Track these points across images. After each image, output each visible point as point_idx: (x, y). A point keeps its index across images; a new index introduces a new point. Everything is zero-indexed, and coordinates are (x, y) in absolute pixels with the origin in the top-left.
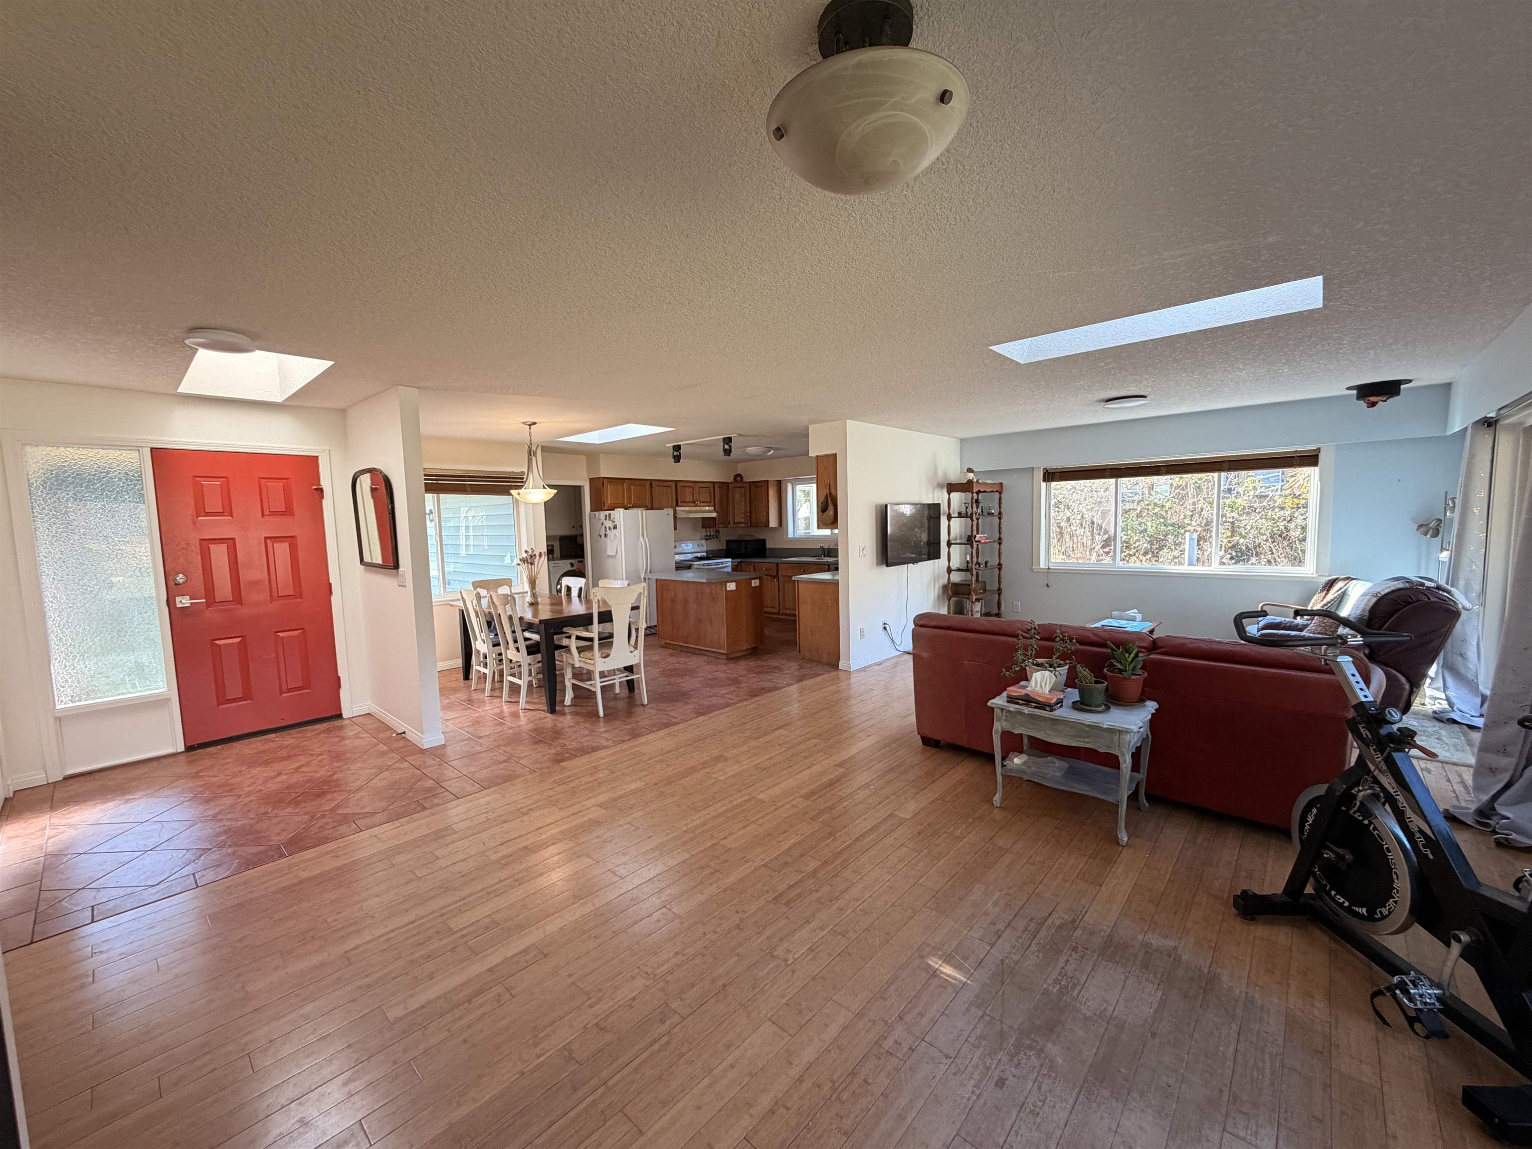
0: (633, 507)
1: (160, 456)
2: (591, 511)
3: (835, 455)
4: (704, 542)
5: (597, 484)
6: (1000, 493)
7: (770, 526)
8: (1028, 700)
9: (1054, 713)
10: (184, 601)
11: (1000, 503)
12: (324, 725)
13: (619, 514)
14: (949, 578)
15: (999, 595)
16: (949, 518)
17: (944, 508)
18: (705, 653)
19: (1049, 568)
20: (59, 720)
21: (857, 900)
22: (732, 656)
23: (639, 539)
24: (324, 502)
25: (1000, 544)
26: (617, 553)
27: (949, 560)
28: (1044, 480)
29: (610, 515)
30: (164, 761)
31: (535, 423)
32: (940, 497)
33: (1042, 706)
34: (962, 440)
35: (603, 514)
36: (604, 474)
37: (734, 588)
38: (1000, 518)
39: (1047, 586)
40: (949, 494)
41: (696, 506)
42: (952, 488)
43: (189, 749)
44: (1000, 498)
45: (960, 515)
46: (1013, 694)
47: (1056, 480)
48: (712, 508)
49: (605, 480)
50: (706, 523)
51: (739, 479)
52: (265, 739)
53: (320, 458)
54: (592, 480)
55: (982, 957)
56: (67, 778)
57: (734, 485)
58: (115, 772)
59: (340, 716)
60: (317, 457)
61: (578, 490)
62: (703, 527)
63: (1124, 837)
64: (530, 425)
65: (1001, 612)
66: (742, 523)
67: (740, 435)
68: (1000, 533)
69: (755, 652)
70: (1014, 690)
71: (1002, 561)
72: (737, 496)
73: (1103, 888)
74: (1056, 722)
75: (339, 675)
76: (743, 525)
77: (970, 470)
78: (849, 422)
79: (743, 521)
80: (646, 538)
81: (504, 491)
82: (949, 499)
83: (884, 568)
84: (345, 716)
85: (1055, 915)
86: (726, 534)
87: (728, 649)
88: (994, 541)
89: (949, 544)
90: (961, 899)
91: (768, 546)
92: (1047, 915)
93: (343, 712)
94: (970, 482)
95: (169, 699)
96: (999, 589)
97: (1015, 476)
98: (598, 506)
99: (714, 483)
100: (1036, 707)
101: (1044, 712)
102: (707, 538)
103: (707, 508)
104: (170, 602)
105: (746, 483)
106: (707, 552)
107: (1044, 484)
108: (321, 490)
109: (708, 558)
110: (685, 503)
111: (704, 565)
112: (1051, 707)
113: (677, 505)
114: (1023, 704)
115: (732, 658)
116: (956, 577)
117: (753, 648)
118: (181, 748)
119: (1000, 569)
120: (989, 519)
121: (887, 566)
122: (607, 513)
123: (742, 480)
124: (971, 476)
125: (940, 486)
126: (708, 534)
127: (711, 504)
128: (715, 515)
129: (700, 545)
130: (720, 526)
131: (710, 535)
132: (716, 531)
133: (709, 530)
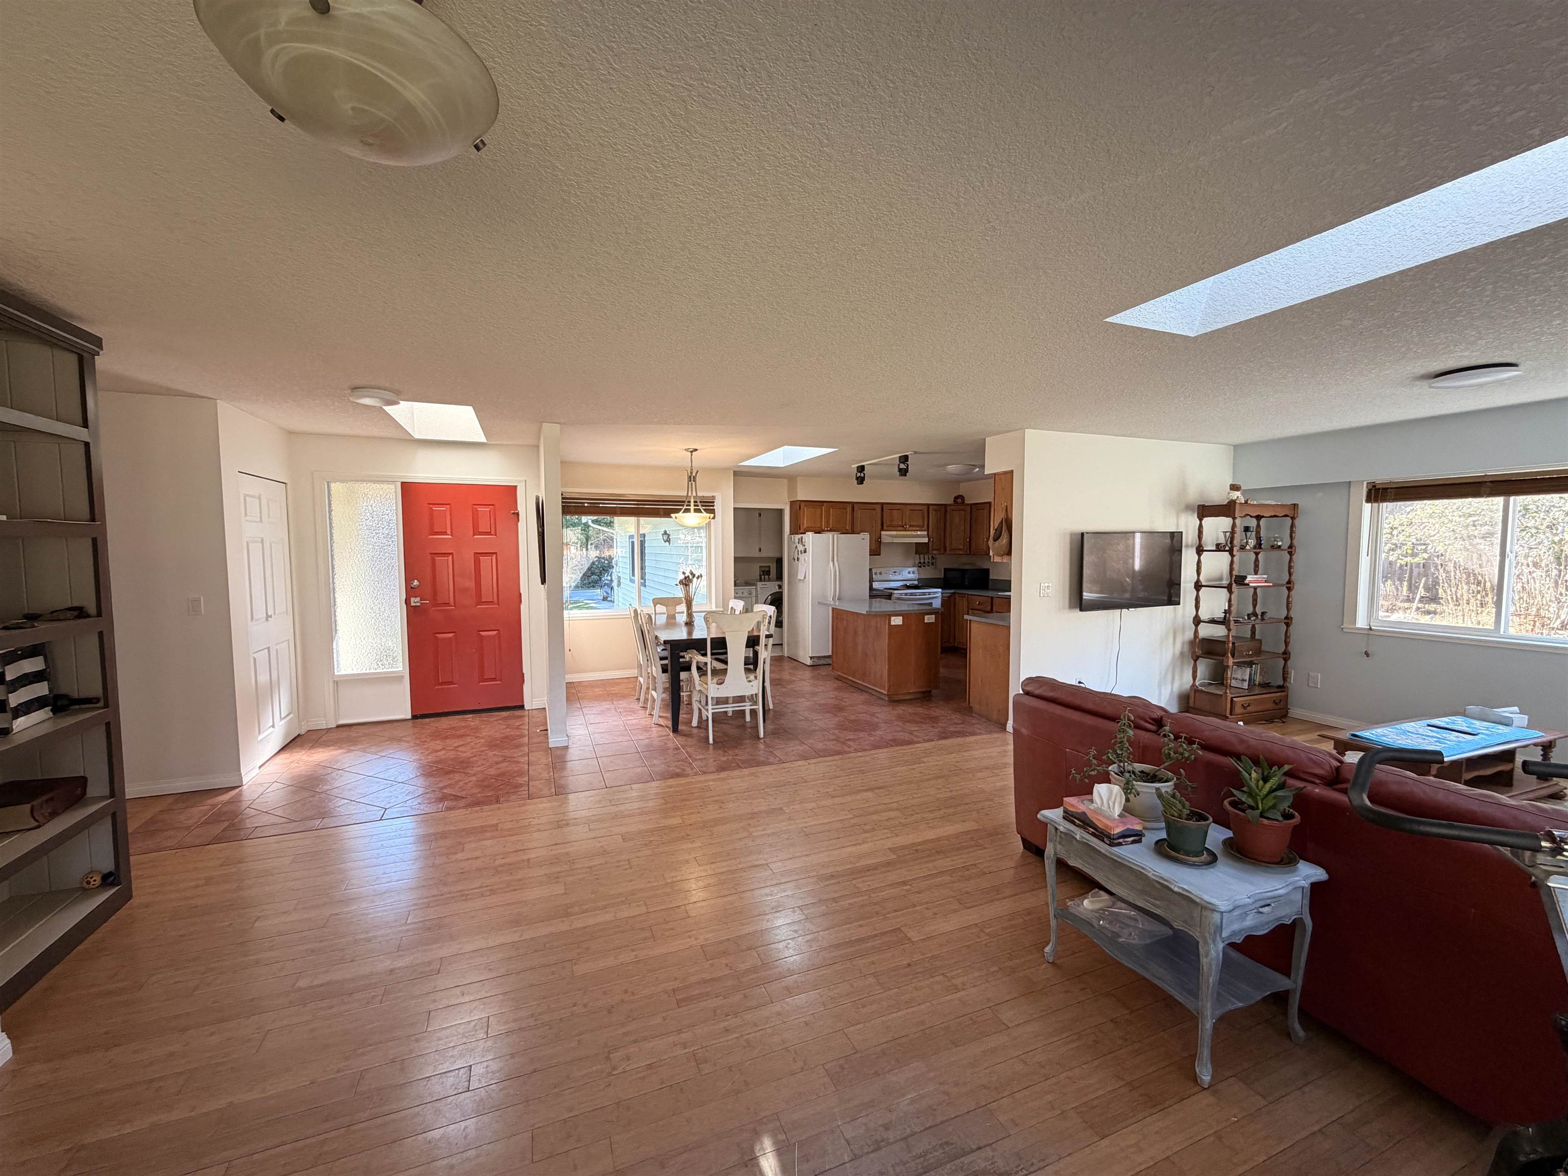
0: (831, 531)
1: (409, 491)
2: (791, 534)
3: (1012, 472)
4: (915, 569)
5: (797, 507)
6: (1293, 518)
8: (1083, 821)
9: (1116, 849)
10: (415, 601)
11: (1292, 532)
12: (508, 713)
13: (809, 537)
14: (1196, 632)
15: (1286, 660)
16: (1200, 550)
17: (1189, 537)
18: (870, 691)
19: (1370, 629)
20: (336, 683)
21: (755, 1025)
22: (896, 698)
23: (829, 563)
24: (519, 524)
25: (1289, 589)
26: (805, 578)
27: (1197, 607)
28: (1368, 500)
29: (802, 538)
30: (396, 724)
31: (696, 450)
32: (1188, 525)
33: (1101, 834)
34: (1236, 447)
35: (798, 537)
36: (801, 497)
37: (901, 623)
38: (1290, 554)
39: (1367, 654)
40: (1201, 520)
41: (905, 530)
42: (1205, 511)
43: (414, 717)
44: (1292, 526)
45: (1219, 548)
46: (1071, 809)
47: (1389, 501)
48: (926, 533)
49: (802, 505)
50: (920, 548)
51: (959, 500)
52: (464, 718)
53: (518, 488)
54: (792, 503)
55: (827, 1167)
56: (338, 726)
57: (952, 507)
58: (364, 727)
59: (522, 707)
60: (516, 487)
61: (780, 512)
62: (916, 553)
63: (1206, 1076)
64: (692, 452)
65: (1287, 684)
66: (960, 549)
67: (915, 453)
68: (1290, 574)
69: (925, 697)
70: (1074, 803)
71: (1292, 614)
72: (957, 520)
73: (1104, 1143)
74: (1118, 865)
75: (524, 672)
76: (962, 553)
77: (1234, 488)
78: (1029, 432)
79: (961, 547)
80: (836, 563)
81: (667, 514)
82: (1201, 526)
83: (1078, 613)
84: (526, 708)
85: (988, 1152)
86: (944, 562)
87: (889, 687)
88: (1282, 585)
89: (1198, 586)
90: (877, 1074)
91: (991, 577)
92: (974, 1147)
93: (525, 704)
94: (1232, 503)
95: (403, 677)
96: (1286, 653)
97: (1320, 494)
98: (796, 529)
99: (928, 505)
100: (1093, 834)
101: (1102, 844)
102: (920, 565)
103: (919, 533)
104: (407, 602)
105: (968, 505)
106: (919, 580)
107: (1367, 507)
108: (518, 514)
109: (916, 587)
110: (892, 527)
111: (906, 594)
112: (1113, 841)
113: (882, 529)
114: (1078, 826)
115: (894, 701)
116: (1206, 631)
117: (923, 692)
118: (409, 717)
119: (1288, 625)
120: (1275, 554)
121: (1081, 610)
122: (800, 536)
123: (963, 502)
124: (1236, 495)
125: (1188, 508)
126: (922, 561)
127: (923, 529)
128: (929, 540)
129: (913, 573)
130: (935, 552)
131: (924, 563)
132: (930, 556)
133: (922, 556)
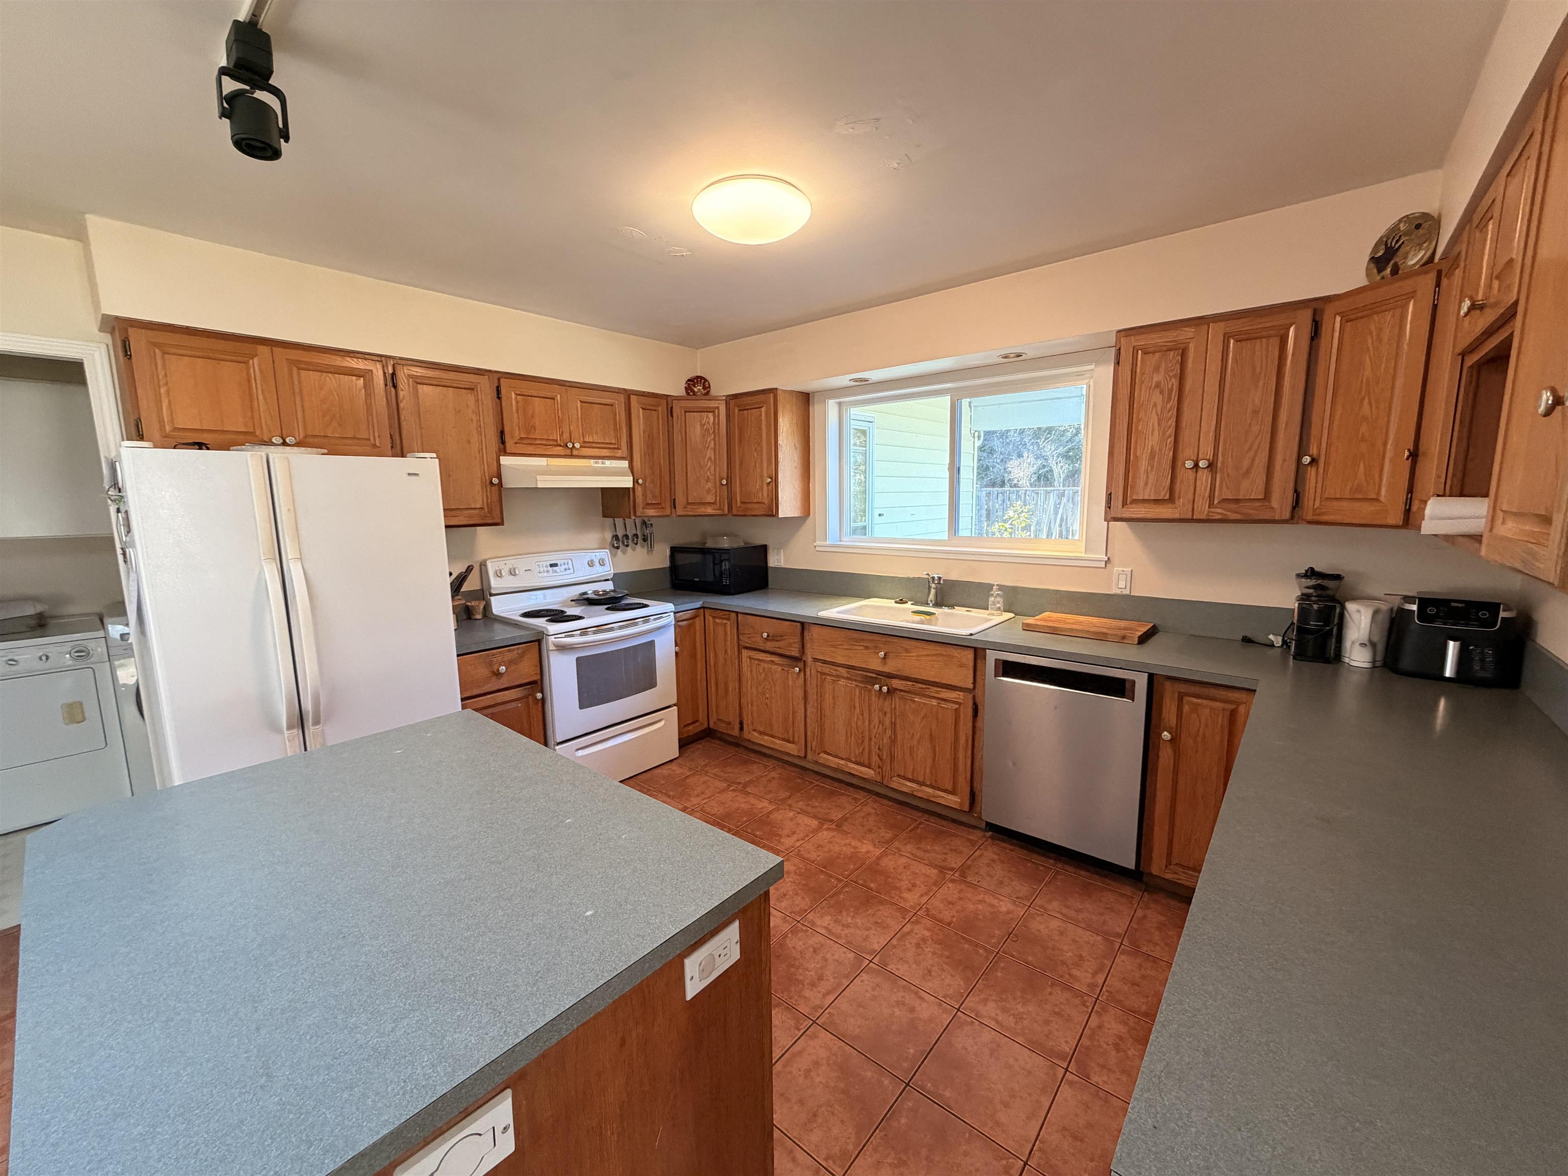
4: (605, 554)
7: (781, 515)
41: (570, 455)
48: (625, 464)
50: (613, 502)
51: (698, 388)
57: (685, 404)
62: (605, 514)
66: (708, 503)
72: (695, 432)
76: (710, 510)
79: (710, 499)
86: (669, 533)
91: (773, 564)
99: (628, 394)
102: (618, 543)
103: (608, 463)
105: (718, 397)
106: (615, 580)
110: (529, 446)
123: (707, 393)
126: (620, 534)
127: (619, 453)
128: (635, 481)
129: (602, 563)
130: (651, 512)
131: (626, 536)
132: (638, 521)
133: (619, 521)
